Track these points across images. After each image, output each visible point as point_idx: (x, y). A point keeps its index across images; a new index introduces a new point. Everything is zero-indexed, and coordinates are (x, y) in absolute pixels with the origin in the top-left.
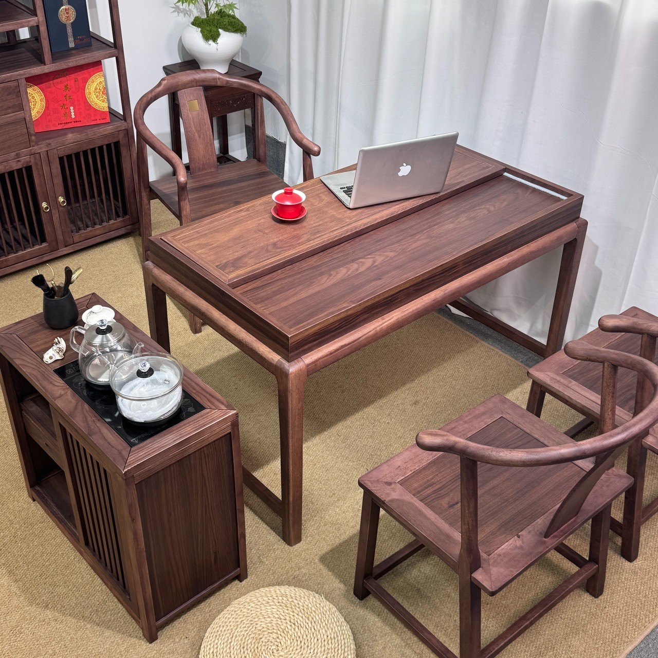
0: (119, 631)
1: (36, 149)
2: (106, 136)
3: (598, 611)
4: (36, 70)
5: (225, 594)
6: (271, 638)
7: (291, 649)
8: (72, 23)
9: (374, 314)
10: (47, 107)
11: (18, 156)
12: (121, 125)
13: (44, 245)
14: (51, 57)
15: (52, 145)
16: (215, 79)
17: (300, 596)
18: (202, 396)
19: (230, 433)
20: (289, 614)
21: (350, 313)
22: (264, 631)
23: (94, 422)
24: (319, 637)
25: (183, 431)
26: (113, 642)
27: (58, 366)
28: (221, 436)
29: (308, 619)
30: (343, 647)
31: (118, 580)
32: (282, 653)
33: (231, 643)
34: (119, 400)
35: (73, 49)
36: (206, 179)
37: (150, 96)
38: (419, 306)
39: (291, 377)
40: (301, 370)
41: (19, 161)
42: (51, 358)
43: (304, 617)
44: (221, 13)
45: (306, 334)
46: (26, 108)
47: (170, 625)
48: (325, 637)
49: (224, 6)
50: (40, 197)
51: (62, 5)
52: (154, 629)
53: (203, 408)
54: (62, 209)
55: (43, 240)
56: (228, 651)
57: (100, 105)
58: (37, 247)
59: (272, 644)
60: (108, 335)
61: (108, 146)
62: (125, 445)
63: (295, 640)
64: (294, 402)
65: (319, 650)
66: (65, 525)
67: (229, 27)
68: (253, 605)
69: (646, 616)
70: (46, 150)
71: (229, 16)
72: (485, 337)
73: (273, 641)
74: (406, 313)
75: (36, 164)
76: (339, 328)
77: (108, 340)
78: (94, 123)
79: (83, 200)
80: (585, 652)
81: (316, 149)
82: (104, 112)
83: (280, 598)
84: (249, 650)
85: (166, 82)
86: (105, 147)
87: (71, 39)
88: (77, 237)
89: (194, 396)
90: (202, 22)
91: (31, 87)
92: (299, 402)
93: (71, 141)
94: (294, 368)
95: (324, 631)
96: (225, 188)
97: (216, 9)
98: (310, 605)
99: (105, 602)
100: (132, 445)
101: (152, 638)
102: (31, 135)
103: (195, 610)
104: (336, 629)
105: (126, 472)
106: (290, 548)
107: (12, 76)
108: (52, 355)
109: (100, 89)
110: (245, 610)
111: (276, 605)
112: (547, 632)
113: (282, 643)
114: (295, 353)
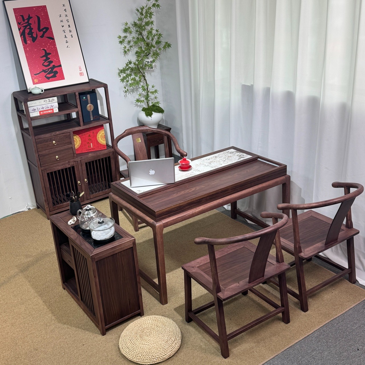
0: (91, 332)
1: (76, 159)
2: (104, 154)
3: (286, 328)
4: (77, 129)
5: (134, 320)
6: (148, 331)
7: (155, 334)
8: (92, 111)
9: (192, 206)
10: (82, 144)
11: (69, 162)
12: (110, 149)
14: (83, 123)
15: (83, 158)
16: (147, 130)
18: (123, 234)
19: (132, 247)
20: (156, 323)
21: (181, 204)
22: (145, 329)
23: (83, 242)
24: (166, 330)
25: (114, 244)
27: (73, 226)
28: (129, 248)
29: (163, 325)
30: (176, 335)
31: (92, 311)
32: (151, 336)
33: (132, 332)
34: (92, 234)
35: (92, 121)
37: (120, 137)
38: (212, 205)
39: (157, 227)
40: (161, 225)
41: (69, 164)
42: (70, 223)
44: (153, 106)
45: (163, 211)
46: (73, 143)
47: (112, 330)
48: (169, 330)
49: (155, 103)
50: (77, 179)
51: (88, 104)
52: (104, 330)
53: (123, 237)
54: (86, 184)
56: (130, 334)
57: (102, 141)
60: (90, 211)
61: (106, 158)
62: (93, 248)
63: (157, 332)
64: (159, 239)
65: (166, 335)
66: (75, 296)
67: (156, 111)
70: (80, 160)
71: (157, 106)
73: (148, 332)
74: (206, 207)
75: (76, 165)
76: (177, 210)
77: (90, 213)
78: (100, 149)
79: (95, 183)
82: (104, 145)
83: (153, 318)
84: (139, 334)
85: (127, 131)
86: (104, 159)
87: (92, 117)
88: (92, 196)
89: (120, 234)
90: (146, 109)
91: (75, 136)
92: (161, 239)
93: (90, 156)
94: (158, 224)
95: (169, 329)
97: (152, 104)
98: (165, 321)
99: (87, 322)
100: (95, 248)
101: (103, 334)
102: (75, 154)
103: (122, 325)
104: (174, 329)
105: (92, 256)
106: (163, 306)
107: (67, 131)
108: (71, 222)
109: (103, 136)
110: (139, 322)
111: (151, 320)
113: (152, 333)
114: (158, 218)
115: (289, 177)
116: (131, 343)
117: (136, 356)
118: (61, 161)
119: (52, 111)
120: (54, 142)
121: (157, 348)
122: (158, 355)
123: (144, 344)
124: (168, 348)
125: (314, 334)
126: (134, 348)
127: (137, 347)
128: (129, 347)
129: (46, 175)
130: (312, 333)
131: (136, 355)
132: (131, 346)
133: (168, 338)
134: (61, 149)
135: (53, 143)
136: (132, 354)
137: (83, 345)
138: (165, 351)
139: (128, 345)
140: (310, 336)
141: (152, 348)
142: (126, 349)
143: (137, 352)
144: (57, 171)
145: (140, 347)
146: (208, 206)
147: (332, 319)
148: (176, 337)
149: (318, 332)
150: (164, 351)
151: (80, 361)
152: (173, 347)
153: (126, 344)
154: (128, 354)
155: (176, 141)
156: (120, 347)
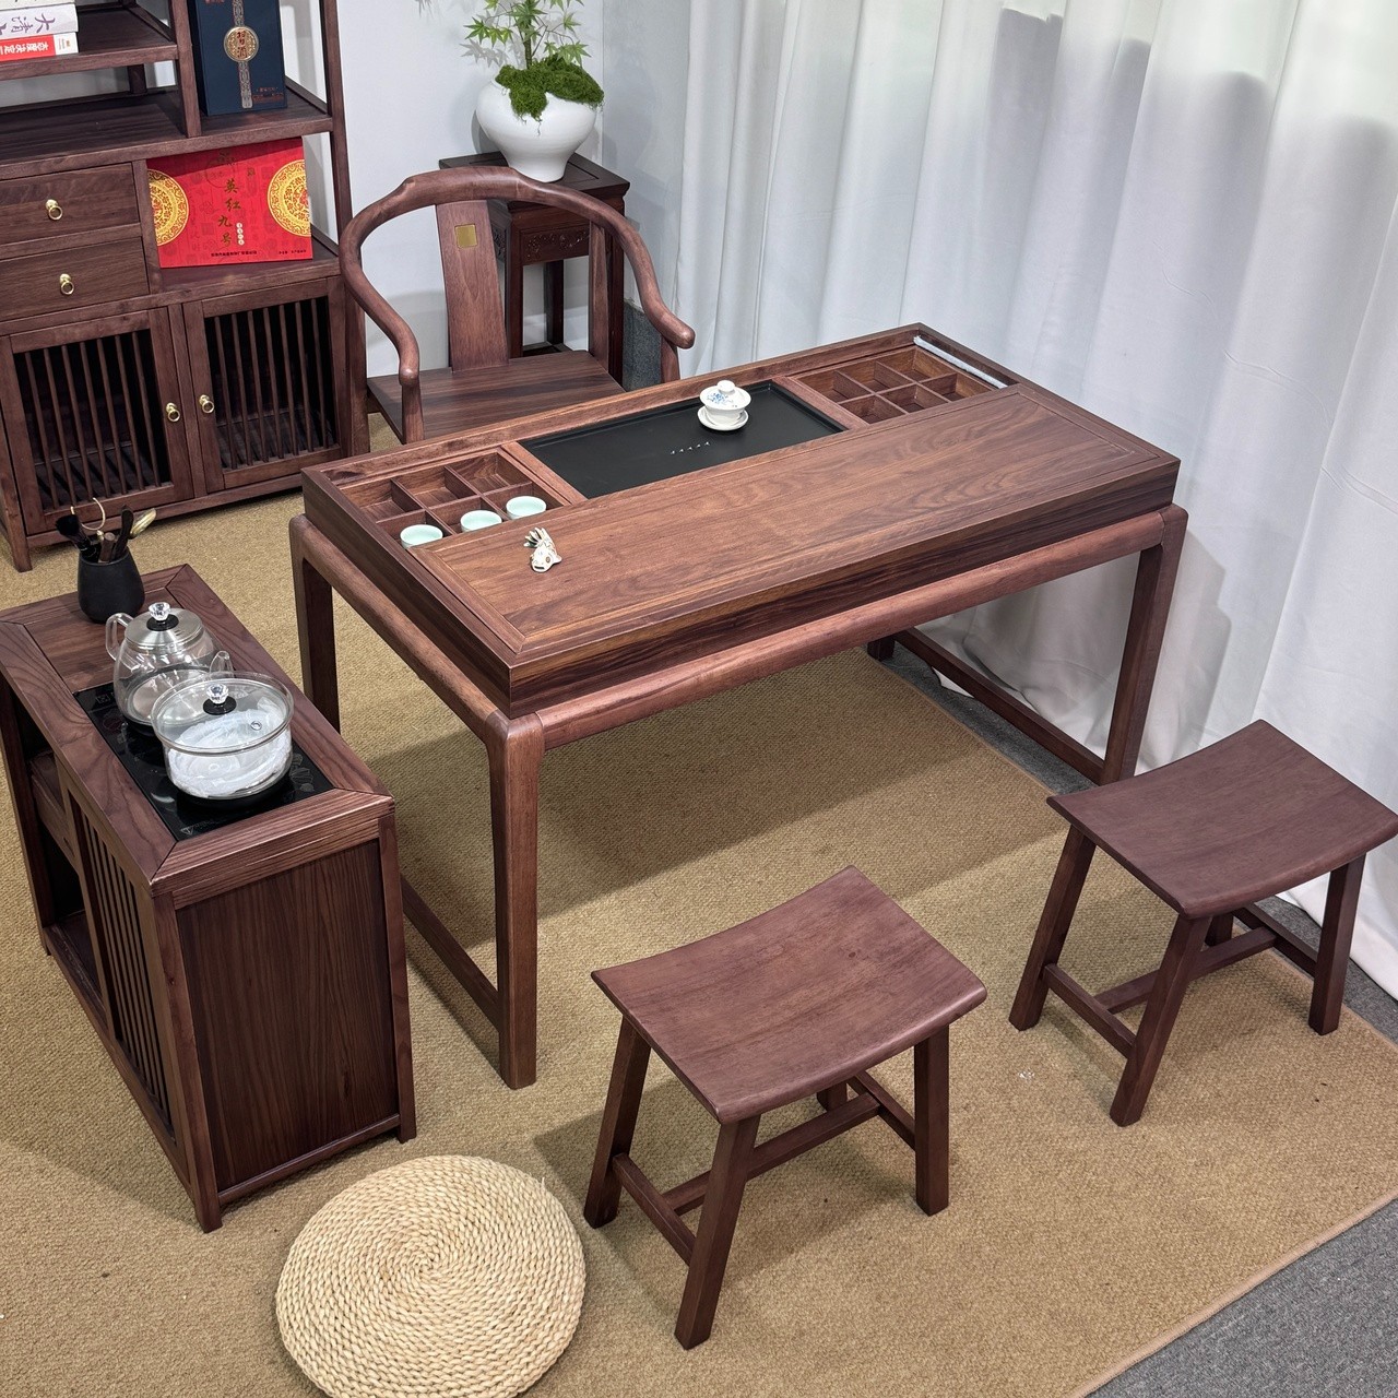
0: (153, 1205)
1: (160, 298)
2: (299, 285)
4: (168, 147)
5: (366, 1161)
6: (423, 1245)
7: (456, 1268)
8: (250, 62)
9: (698, 646)
10: (192, 221)
11: (124, 309)
12: (330, 265)
13: (167, 486)
14: (199, 122)
15: (194, 293)
16: (511, 187)
17: (497, 1175)
18: (334, 766)
19: (376, 840)
20: (467, 1203)
21: (642, 637)
22: (413, 1230)
23: (122, 790)
24: (514, 1251)
25: (280, 823)
26: (137, 1223)
28: (357, 842)
29: (501, 1217)
30: (557, 1278)
32: (438, 1275)
33: (343, 1244)
34: (172, 755)
35: (248, 111)
36: (478, 381)
37: (378, 211)
38: (795, 642)
39: (510, 747)
40: (531, 736)
41: (124, 318)
43: (494, 1213)
44: (555, 62)
45: (547, 667)
46: (146, 217)
47: (250, 1205)
48: (526, 1254)
49: (563, 48)
50: (163, 392)
51: (233, 26)
52: (214, 1206)
53: (329, 786)
54: (205, 418)
55: (165, 476)
56: (336, 1257)
58: (152, 489)
59: (423, 1256)
60: (169, 631)
61: (306, 304)
62: (168, 836)
63: (467, 1253)
64: (517, 798)
65: (509, 1277)
67: (566, 90)
68: (403, 1181)
69: (1185, 1299)
70: (180, 301)
71: (571, 67)
72: (999, 738)
73: (426, 1249)
74: (766, 651)
75: (159, 327)
76: (620, 665)
77: (168, 641)
78: (281, 257)
80: (1043, 1351)
81: (685, 334)
82: (302, 239)
83: (458, 1175)
84: (376, 1261)
85: (413, 185)
86: (298, 306)
87: (246, 92)
88: (231, 477)
89: (319, 764)
90: (515, 77)
91: (162, 178)
92: (528, 800)
93: (231, 290)
94: (517, 731)
95: (525, 1243)
96: (511, 401)
97: (547, 54)
98: (511, 1194)
99: (138, 1149)
100: (179, 837)
101: (210, 1223)
102: (153, 271)
103: (303, 1182)
104: (551, 1243)
105: (155, 884)
106: (511, 1092)
107: (120, 154)
109: (296, 193)
110: (385, 1189)
111: (446, 1186)
112: (976, 1305)
113: (443, 1256)
114: (522, 702)
115: (1184, 516)
116: (336, 1308)
117: (350, 1379)
118: (84, 300)
119: (45, 46)
120: (51, 204)
121: (459, 1347)
122: (461, 1387)
123: (399, 1320)
124: (513, 1352)
125: (1221, 1324)
126: (346, 1335)
127: (362, 1335)
128: (320, 1328)
129: (10, 361)
130: (1211, 1319)
131: (353, 1375)
132: (332, 1320)
133: (520, 1296)
134: (86, 241)
135: (43, 207)
136: (336, 1365)
137: (105, 1275)
138: (495, 1368)
139: (317, 1316)
140: (1204, 1330)
141: (433, 1347)
142: (307, 1338)
143: (358, 1360)
144: (64, 349)
145: (373, 1333)
146: (778, 647)
147: (1311, 1245)
148: (559, 1292)
149: (1241, 1312)
150: (493, 1363)
151: (78, 1363)
152: (536, 1347)
153: (310, 1306)
154: (314, 1364)
155: (647, 263)
156: (282, 1315)
